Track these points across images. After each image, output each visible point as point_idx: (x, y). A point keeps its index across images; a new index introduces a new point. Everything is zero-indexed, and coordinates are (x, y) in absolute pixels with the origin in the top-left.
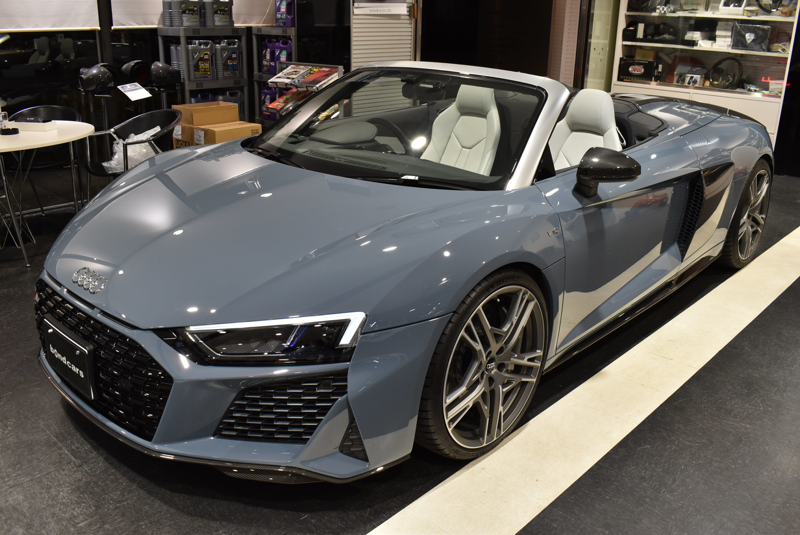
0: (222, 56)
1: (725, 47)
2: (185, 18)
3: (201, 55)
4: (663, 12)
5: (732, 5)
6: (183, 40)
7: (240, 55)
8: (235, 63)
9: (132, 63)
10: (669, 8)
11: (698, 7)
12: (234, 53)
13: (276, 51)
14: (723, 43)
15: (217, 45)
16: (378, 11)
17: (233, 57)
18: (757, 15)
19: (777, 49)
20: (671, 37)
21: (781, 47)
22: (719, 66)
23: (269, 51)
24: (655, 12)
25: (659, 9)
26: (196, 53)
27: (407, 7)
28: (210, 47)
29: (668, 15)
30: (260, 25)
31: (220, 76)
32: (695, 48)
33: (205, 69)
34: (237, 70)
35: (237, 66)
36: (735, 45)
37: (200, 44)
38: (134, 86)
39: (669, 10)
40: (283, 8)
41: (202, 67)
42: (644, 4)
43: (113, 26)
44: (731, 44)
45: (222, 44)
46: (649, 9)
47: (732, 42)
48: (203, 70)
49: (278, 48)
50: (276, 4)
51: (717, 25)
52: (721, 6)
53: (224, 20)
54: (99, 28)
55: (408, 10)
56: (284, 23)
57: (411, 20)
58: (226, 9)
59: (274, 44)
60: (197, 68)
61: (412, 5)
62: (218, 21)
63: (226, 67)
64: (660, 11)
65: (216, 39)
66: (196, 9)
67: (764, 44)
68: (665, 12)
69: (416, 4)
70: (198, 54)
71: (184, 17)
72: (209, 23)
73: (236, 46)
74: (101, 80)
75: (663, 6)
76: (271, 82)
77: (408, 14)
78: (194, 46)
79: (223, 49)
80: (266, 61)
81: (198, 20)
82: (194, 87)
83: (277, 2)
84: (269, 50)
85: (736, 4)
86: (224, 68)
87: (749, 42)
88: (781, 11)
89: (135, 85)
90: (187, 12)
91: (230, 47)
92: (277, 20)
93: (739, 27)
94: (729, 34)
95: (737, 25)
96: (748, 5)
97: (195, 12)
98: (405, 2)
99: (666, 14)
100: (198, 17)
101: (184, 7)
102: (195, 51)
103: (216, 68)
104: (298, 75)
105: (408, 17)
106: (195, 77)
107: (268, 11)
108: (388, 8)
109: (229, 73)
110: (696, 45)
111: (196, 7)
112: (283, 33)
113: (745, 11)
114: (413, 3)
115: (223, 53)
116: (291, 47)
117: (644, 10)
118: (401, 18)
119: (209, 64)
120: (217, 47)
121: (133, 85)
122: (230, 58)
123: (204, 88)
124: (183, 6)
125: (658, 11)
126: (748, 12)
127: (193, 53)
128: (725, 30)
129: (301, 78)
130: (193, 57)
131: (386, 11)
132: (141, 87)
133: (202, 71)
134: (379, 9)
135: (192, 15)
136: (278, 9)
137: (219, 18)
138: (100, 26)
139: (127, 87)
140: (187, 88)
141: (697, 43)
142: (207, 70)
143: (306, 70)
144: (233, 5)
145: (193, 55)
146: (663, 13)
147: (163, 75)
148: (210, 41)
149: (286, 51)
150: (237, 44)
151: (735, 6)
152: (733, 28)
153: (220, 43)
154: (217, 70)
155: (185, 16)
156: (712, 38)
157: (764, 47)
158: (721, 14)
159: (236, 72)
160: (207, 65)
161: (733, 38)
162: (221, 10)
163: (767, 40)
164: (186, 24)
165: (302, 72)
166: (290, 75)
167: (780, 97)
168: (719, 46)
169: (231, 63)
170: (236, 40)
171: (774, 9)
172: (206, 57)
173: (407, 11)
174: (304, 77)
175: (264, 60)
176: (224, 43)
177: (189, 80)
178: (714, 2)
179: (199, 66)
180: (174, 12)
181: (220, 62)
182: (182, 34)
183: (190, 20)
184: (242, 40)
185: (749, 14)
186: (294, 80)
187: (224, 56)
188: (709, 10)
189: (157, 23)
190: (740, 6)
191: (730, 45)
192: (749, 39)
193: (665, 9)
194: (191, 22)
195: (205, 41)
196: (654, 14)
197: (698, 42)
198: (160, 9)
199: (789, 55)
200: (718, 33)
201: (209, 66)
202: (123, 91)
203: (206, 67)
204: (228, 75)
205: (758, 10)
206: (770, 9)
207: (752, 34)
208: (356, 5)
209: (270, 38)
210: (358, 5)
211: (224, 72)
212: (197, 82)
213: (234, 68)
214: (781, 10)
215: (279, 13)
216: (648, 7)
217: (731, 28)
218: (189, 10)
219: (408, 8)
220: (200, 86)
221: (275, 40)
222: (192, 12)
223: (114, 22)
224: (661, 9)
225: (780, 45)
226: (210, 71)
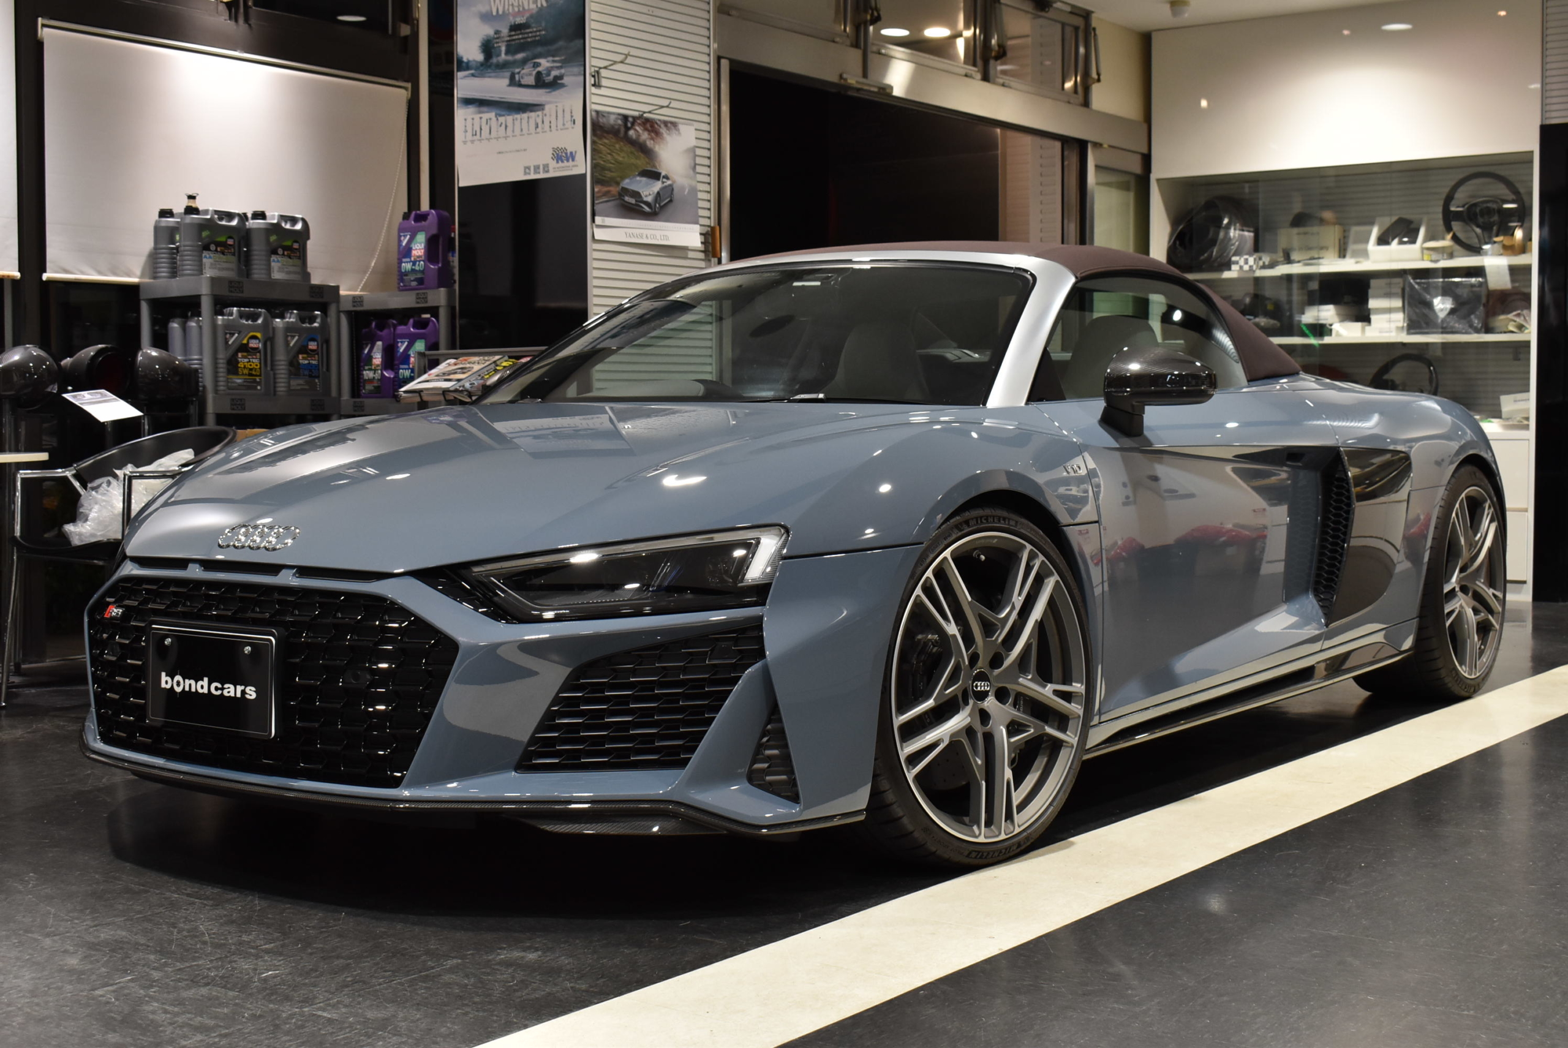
0: (287, 343)
1: (1391, 332)
2: (208, 259)
3: (243, 339)
4: (1246, 268)
5: (1396, 241)
6: (206, 305)
7: (325, 346)
8: (314, 362)
9: (91, 351)
10: (1260, 259)
11: (1322, 253)
12: (313, 340)
13: (400, 344)
14: (1386, 325)
15: (278, 320)
16: (642, 237)
17: (310, 347)
18: (1451, 256)
19: (1507, 326)
20: (1272, 322)
21: (1515, 321)
22: (1386, 377)
23: (381, 347)
24: (1229, 269)
25: (1237, 263)
26: (233, 334)
27: (701, 234)
28: (263, 322)
29: (1260, 273)
30: (357, 293)
31: (281, 387)
32: (1327, 340)
33: (251, 369)
34: (318, 377)
35: (319, 370)
36: (1413, 326)
37: (241, 315)
38: (99, 396)
39: (1261, 263)
40: (419, 248)
41: (245, 366)
42: (1203, 254)
43: (45, 272)
44: (1405, 325)
45: (287, 320)
46: (1216, 264)
47: (1406, 319)
48: (246, 371)
49: (403, 336)
50: (400, 241)
51: (1368, 286)
52: (1372, 245)
53: (292, 269)
54: (17, 275)
55: (703, 241)
56: (421, 281)
57: (710, 260)
58: (296, 246)
59: (394, 330)
60: (232, 366)
61: (709, 229)
62: (279, 270)
63: (295, 368)
64: (1241, 267)
65: (277, 308)
66: (230, 242)
67: (1475, 318)
68: (1251, 267)
69: (718, 228)
70: (236, 335)
71: (205, 257)
72: (258, 274)
73: (316, 325)
74: (32, 375)
75: (1247, 254)
76: (405, 392)
77: (703, 249)
78: (228, 319)
79: (290, 329)
80: (370, 370)
81: (233, 266)
82: (227, 409)
83: (402, 238)
84: (379, 343)
85: (1406, 239)
86: (290, 371)
87: (1442, 315)
88: (1501, 245)
89: (100, 393)
90: (213, 247)
91: (304, 325)
92: (402, 275)
93: (1416, 286)
94: (1398, 303)
95: (1412, 281)
96: (1430, 237)
97: (228, 249)
98: (696, 223)
99: (1254, 271)
100: (234, 259)
101: (208, 236)
102: (230, 328)
103: (272, 369)
104: (470, 373)
105: (702, 256)
106: (227, 386)
107: (373, 264)
108: (663, 233)
109: (301, 382)
110: (1329, 332)
111: (230, 237)
112: (418, 303)
113: (1425, 251)
114: (712, 225)
115: (289, 338)
116: (436, 332)
117: (1204, 266)
118: (689, 256)
119: (260, 359)
120: (278, 325)
121: (97, 393)
122: (303, 349)
123: (247, 411)
124: (205, 234)
125: (1234, 267)
126: (1432, 253)
127: (226, 334)
128: (1388, 295)
129: (477, 379)
130: (226, 342)
131: (658, 237)
132: (114, 397)
133: (243, 374)
134: (645, 232)
135: (223, 253)
136: (407, 252)
137: (279, 264)
138: (19, 271)
139: (84, 397)
140: (210, 409)
141: (1331, 330)
142: (254, 373)
143: (486, 364)
144: (308, 238)
145: (226, 339)
146: (1246, 271)
147: (163, 377)
148: (263, 310)
149: (423, 341)
150: (319, 320)
151: (1401, 243)
152: (1403, 290)
153: (282, 317)
154: (275, 374)
155: (208, 256)
156: (1363, 316)
157: (1476, 322)
158: (1375, 262)
159: (317, 381)
160: (255, 362)
161: (1406, 312)
162: (285, 248)
163: (1482, 308)
164: (208, 273)
165: (476, 367)
166: (449, 374)
167: (1527, 427)
168: (1380, 332)
169: (306, 362)
170: (316, 312)
171: (1486, 243)
172: (254, 344)
173: (702, 243)
174: (483, 377)
175: (366, 368)
176: (293, 316)
177: (216, 391)
178: (1356, 242)
179: (238, 362)
180: (184, 246)
181: (281, 357)
182: (204, 290)
183: (218, 266)
184: (329, 313)
185: (1434, 256)
186: (461, 383)
187: (291, 345)
188: (1348, 255)
189: (138, 272)
190: (1413, 241)
191: (1403, 327)
192: (1442, 310)
193: (1251, 260)
194: (220, 269)
195: (252, 309)
196: (1226, 275)
197: (1333, 327)
198: (147, 243)
199: (1532, 334)
200: (1373, 303)
201: (260, 363)
202: (77, 403)
203: (254, 366)
204: (299, 388)
205: (1450, 247)
206: (1478, 246)
207: (1448, 298)
208: (598, 220)
209: (383, 317)
210: (603, 221)
211: (289, 378)
212: (234, 397)
213: (312, 373)
214: (1502, 241)
215: (408, 260)
216: (1212, 259)
217: (1399, 291)
218: (218, 244)
219: (703, 237)
220: (240, 407)
221: (394, 322)
222: (223, 248)
223: (48, 265)
224: (1242, 262)
225: (1511, 316)
226: (260, 376)
